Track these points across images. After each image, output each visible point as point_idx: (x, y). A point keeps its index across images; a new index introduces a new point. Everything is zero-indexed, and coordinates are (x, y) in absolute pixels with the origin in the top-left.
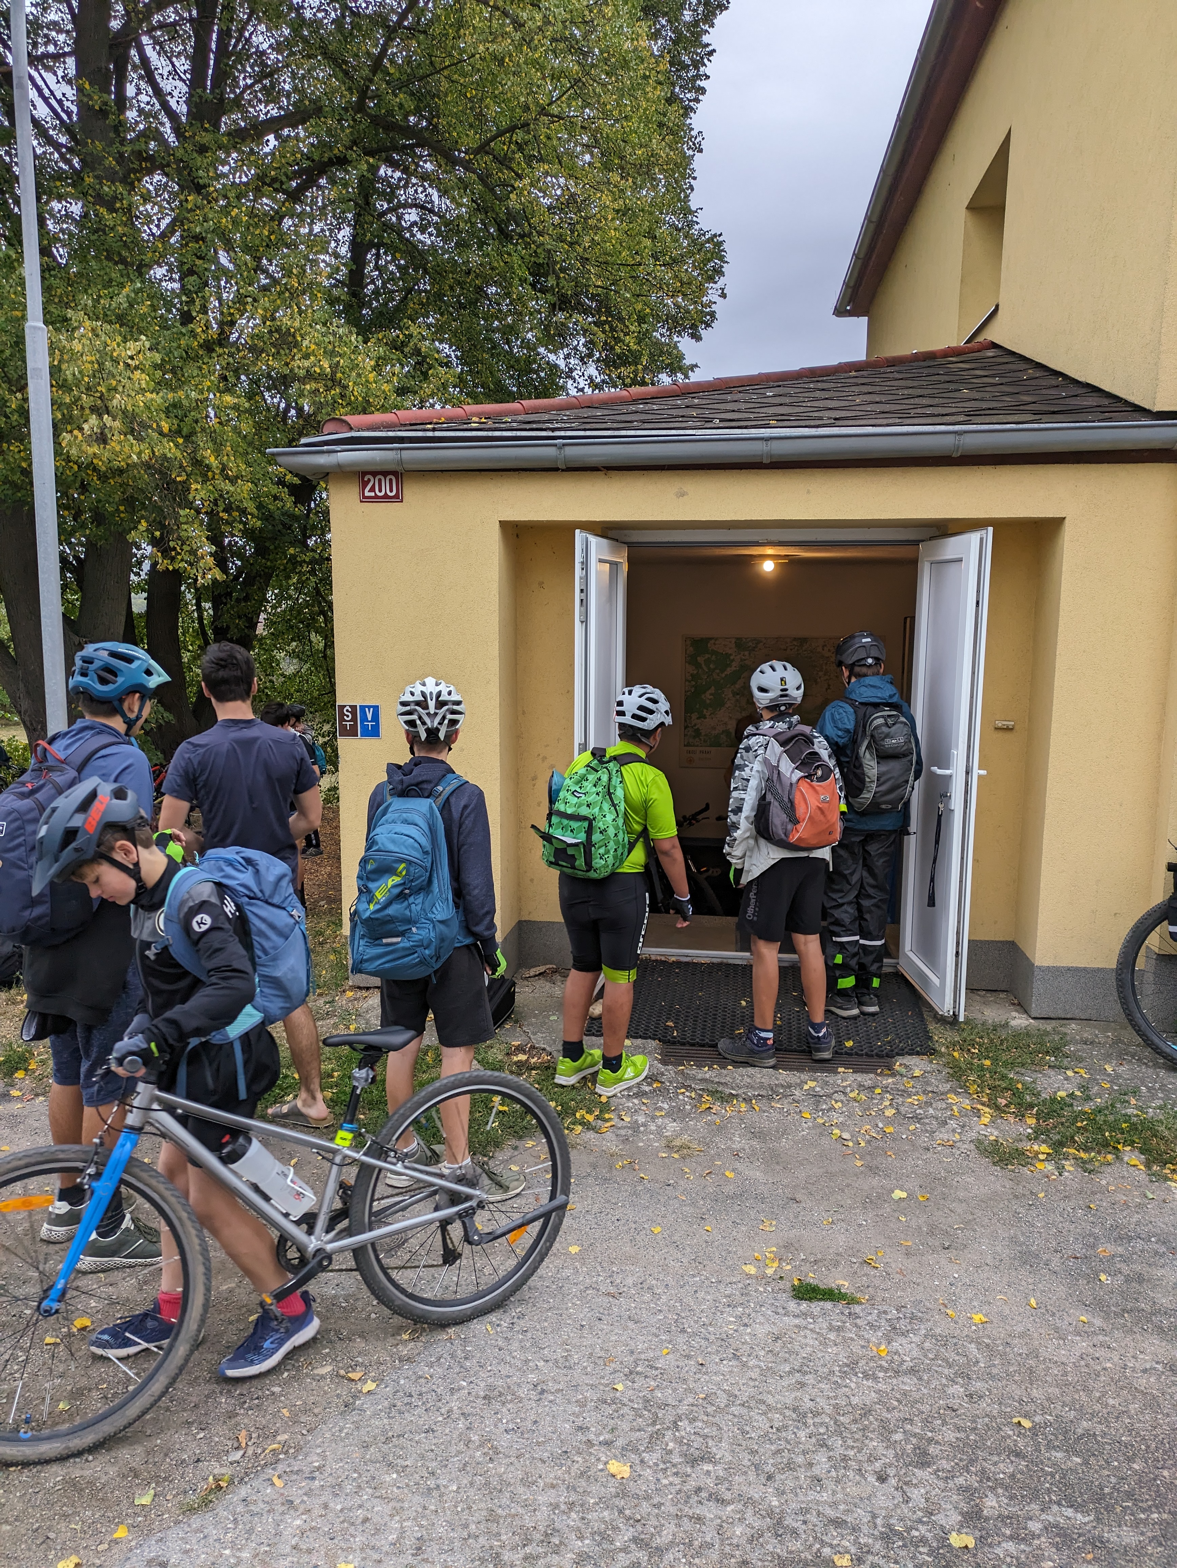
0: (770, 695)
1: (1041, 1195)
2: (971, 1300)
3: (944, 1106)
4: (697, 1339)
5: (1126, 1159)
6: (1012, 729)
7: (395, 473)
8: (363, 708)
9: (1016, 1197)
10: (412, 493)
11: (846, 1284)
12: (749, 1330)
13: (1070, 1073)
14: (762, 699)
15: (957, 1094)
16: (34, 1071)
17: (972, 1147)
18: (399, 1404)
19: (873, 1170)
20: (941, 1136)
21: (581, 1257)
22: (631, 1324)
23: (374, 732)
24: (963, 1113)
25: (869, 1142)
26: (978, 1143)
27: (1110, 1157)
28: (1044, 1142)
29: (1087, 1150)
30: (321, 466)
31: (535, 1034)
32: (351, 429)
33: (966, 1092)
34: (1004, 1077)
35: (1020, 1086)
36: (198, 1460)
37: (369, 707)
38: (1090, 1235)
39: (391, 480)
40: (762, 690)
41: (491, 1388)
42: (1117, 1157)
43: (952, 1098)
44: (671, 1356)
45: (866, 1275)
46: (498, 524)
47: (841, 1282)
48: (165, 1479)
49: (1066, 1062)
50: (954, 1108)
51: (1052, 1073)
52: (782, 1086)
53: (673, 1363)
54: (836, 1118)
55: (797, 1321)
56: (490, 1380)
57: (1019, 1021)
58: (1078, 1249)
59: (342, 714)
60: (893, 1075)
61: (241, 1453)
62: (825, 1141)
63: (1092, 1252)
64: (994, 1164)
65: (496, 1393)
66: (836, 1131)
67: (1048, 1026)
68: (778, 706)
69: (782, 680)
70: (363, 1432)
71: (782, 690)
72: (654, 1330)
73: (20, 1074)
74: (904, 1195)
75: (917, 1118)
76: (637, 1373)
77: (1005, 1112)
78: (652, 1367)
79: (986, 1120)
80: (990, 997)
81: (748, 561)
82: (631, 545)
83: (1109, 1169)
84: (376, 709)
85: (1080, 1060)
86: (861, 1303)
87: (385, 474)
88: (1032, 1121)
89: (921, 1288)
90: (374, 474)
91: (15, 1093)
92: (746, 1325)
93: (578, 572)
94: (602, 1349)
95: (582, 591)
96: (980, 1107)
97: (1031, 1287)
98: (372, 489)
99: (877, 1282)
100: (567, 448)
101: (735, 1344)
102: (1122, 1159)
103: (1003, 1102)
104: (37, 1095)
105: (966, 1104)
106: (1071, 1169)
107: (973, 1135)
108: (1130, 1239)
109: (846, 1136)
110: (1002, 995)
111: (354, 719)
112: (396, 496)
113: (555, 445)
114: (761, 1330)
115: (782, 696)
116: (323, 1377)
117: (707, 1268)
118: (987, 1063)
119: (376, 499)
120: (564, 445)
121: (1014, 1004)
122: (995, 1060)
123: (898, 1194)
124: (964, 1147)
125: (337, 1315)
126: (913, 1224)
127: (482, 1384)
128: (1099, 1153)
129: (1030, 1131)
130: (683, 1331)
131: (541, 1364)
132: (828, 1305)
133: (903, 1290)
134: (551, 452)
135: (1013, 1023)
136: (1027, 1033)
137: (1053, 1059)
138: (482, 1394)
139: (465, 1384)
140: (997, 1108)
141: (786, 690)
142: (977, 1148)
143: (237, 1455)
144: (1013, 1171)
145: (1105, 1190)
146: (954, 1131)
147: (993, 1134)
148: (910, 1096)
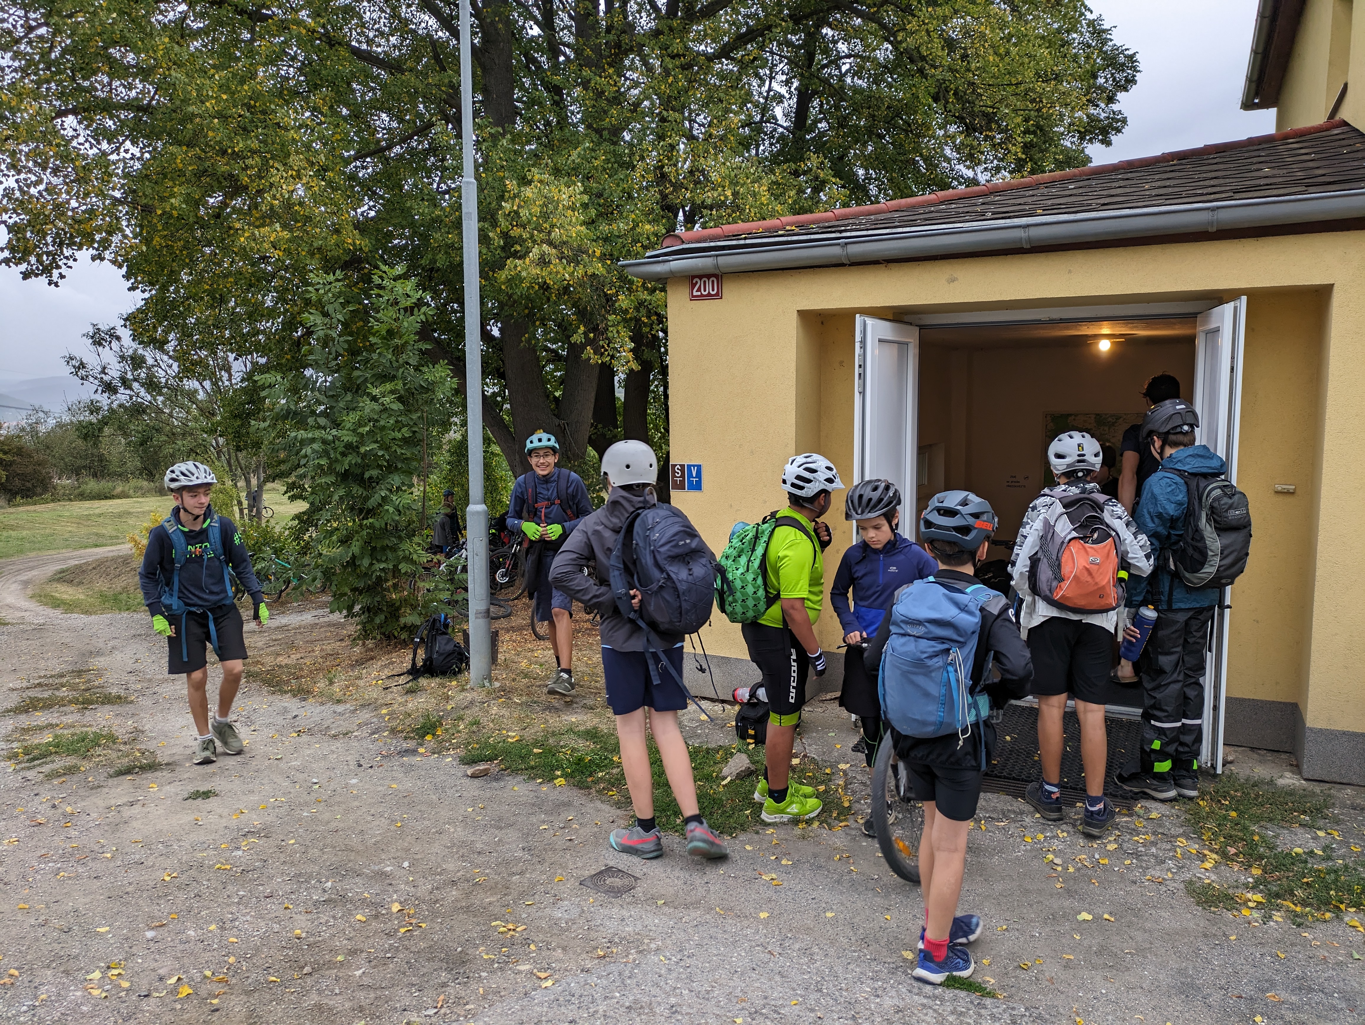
0: (1068, 460)
1: (1233, 938)
2: (1108, 1014)
3: (1169, 847)
4: (828, 998)
5: (1346, 919)
6: (1293, 493)
7: (716, 276)
8: (689, 466)
9: (1205, 936)
10: (731, 291)
11: (993, 981)
12: (878, 1000)
13: (1321, 834)
14: (1058, 466)
15: (1188, 838)
16: (438, 736)
17: (1182, 886)
18: (561, 999)
19: (1069, 893)
20: (1153, 873)
21: (766, 922)
22: (777, 978)
23: (698, 486)
24: (1187, 855)
25: (1078, 870)
26: (1189, 885)
27: (1328, 915)
28: (1261, 892)
29: (1304, 903)
30: (658, 273)
31: (810, 745)
32: (683, 242)
33: (1199, 838)
34: (1245, 828)
35: (1256, 838)
36: (405, 1010)
37: (694, 466)
38: (1266, 981)
39: (713, 282)
40: (1059, 456)
41: (636, 1001)
42: (1337, 917)
43: (1181, 842)
44: (797, 1007)
45: (1016, 977)
46: (796, 313)
47: (988, 979)
48: (378, 1017)
49: (1321, 823)
50: (1178, 850)
51: (1301, 830)
52: (1014, 812)
53: (796, 1012)
54: (1056, 844)
55: (925, 1001)
56: (639, 996)
57: (1288, 780)
58: (1249, 991)
59: (674, 472)
60: (1130, 815)
61: (436, 1010)
62: (1035, 863)
63: (1261, 995)
64: (1198, 904)
65: (639, 1006)
66: (1050, 856)
67: (1317, 788)
68: (1075, 471)
69: (1079, 445)
70: (525, 1013)
71: (1079, 455)
72: (795, 985)
73: (429, 737)
74: (1090, 917)
75: (1137, 855)
76: (761, 1014)
77: (1233, 860)
78: (775, 1012)
79: (1208, 865)
80: (1269, 756)
81: (1085, 342)
82: (922, 327)
83: (1323, 926)
84: (699, 467)
85: (1338, 822)
86: (997, 998)
87: (709, 276)
88: (1256, 872)
89: (1063, 997)
90: (700, 277)
91: (421, 750)
92: (878, 996)
93: (858, 351)
94: (742, 990)
95: (860, 366)
96: (1206, 852)
97: (1176, 1014)
98: (699, 290)
99: (1023, 984)
100: (849, 246)
101: (858, 1008)
102: (1342, 920)
103: (1232, 851)
104: (434, 753)
105: (1194, 848)
106: (1280, 920)
107: (1188, 876)
108: (1310, 990)
109: (1058, 861)
110: (1284, 756)
111: (683, 476)
112: (717, 294)
113: (838, 244)
114: (888, 1002)
115: (1079, 461)
116: (520, 972)
117: (871, 948)
118: (1234, 814)
119: (702, 297)
120: (846, 244)
121: (1292, 765)
122: (1241, 814)
123: (1085, 916)
124: (1172, 885)
125: (555, 931)
126: (1086, 943)
127: (631, 998)
128: (1318, 909)
129: (1250, 880)
130: (820, 990)
131: (685, 992)
132: (963, 994)
133: (1044, 995)
134: (836, 251)
135: (1281, 782)
136: (1291, 792)
137: (1307, 818)
138: (627, 1004)
139: (618, 995)
140: (1224, 854)
141: (1084, 455)
142: (1186, 887)
143: (431, 1012)
144: (1214, 913)
145: (1306, 943)
146: (1169, 870)
147: (1210, 878)
148: (1138, 835)
